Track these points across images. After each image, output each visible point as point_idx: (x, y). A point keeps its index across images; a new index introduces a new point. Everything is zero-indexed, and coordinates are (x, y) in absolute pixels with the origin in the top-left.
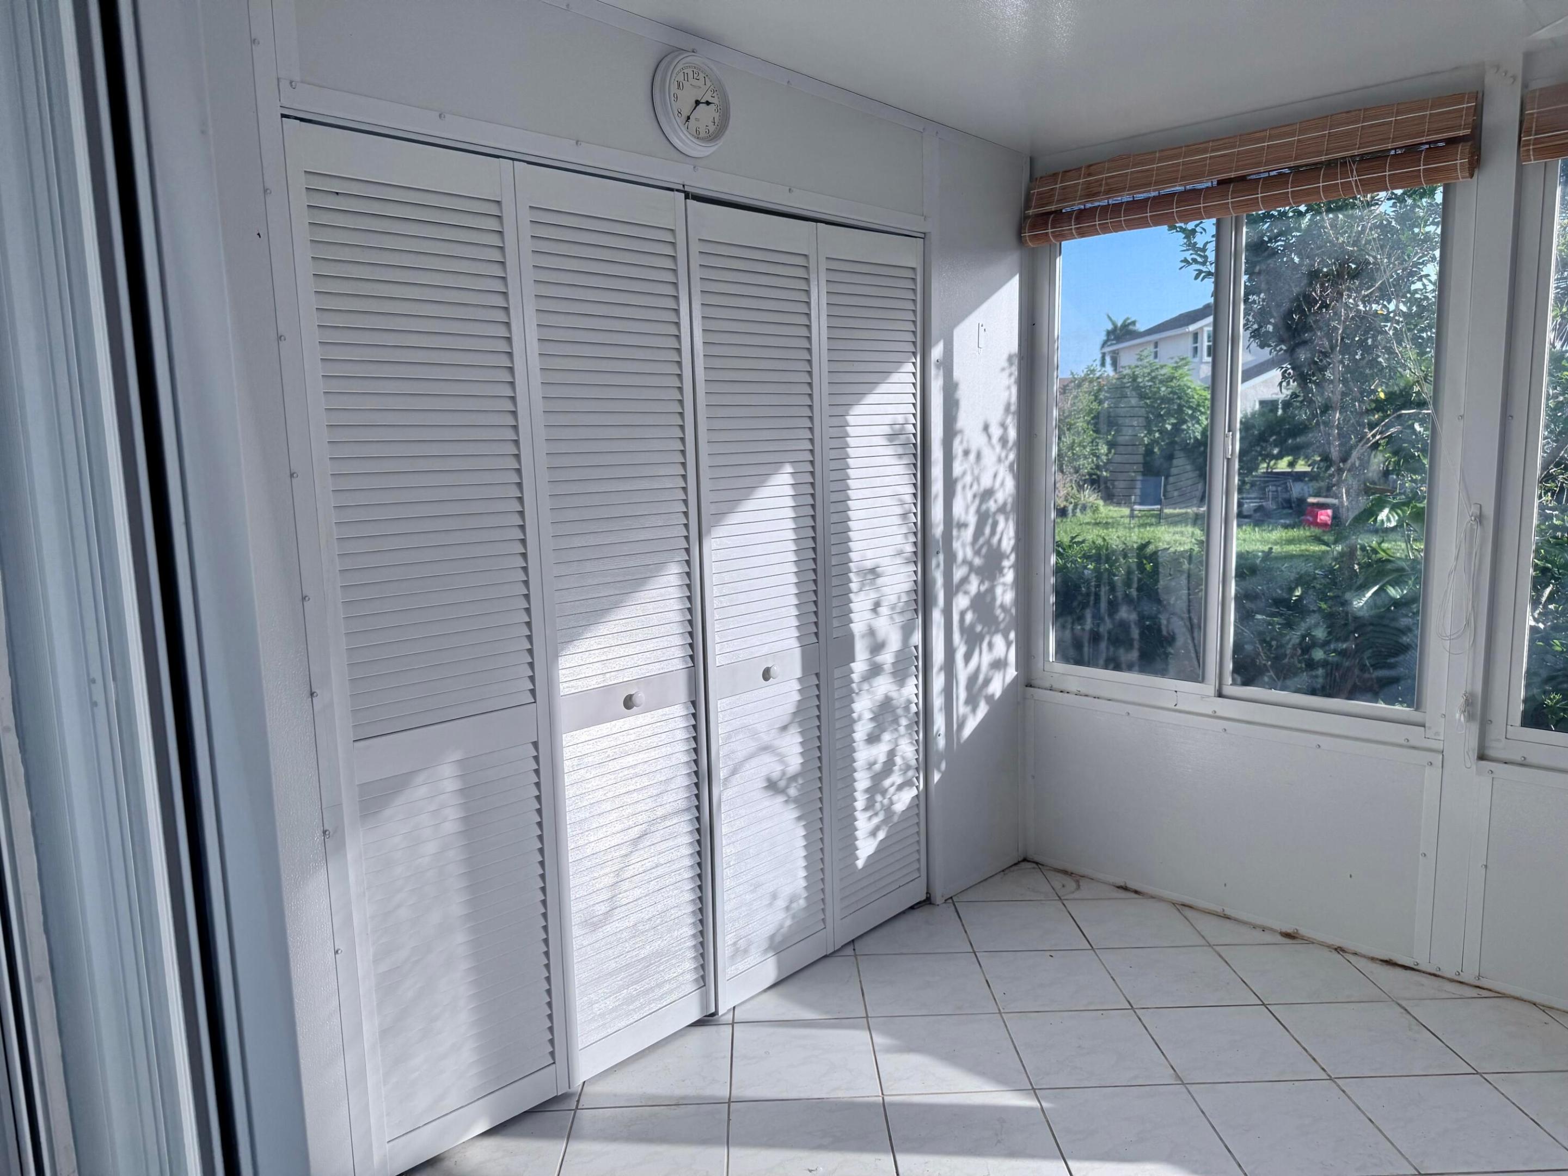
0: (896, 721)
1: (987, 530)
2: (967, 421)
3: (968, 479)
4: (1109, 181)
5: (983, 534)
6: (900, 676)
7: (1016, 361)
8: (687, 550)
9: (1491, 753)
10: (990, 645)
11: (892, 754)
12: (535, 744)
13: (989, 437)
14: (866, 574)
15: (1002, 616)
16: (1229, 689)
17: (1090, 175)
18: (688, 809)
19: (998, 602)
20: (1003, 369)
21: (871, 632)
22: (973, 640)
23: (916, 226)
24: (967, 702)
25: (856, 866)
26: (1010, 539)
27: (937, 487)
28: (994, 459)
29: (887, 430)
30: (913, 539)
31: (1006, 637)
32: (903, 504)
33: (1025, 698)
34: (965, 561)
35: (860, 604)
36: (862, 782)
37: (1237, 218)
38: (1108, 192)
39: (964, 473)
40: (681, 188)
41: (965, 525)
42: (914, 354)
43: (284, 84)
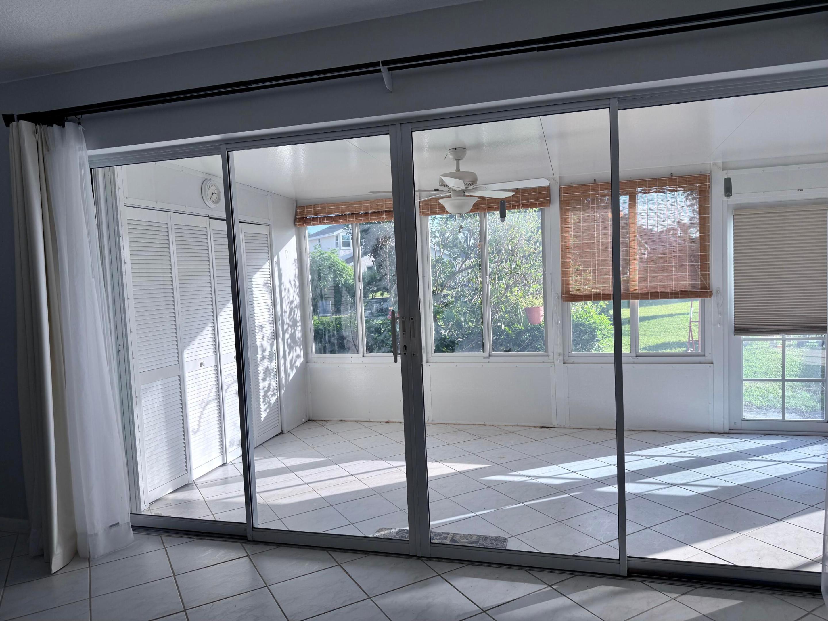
0: (270, 374)
1: (293, 313)
2: (285, 280)
3: (286, 297)
4: (321, 210)
5: (291, 315)
6: (270, 360)
7: (297, 261)
8: (213, 319)
9: (429, 361)
10: (295, 350)
11: (270, 384)
12: (179, 376)
13: (291, 284)
14: (260, 327)
15: (298, 341)
16: (366, 354)
17: (315, 208)
18: (216, 399)
19: (297, 337)
20: (293, 264)
21: (262, 346)
22: (291, 348)
23: (268, 222)
24: (290, 368)
25: (261, 420)
26: (299, 317)
27: (278, 300)
28: (293, 291)
29: (263, 283)
30: (272, 316)
31: (300, 347)
32: (268, 305)
33: (306, 367)
34: (287, 323)
35: (259, 337)
36: (262, 394)
37: (357, 224)
38: (321, 213)
39: (285, 296)
40: (208, 216)
41: (286, 312)
42: (269, 259)
43: (125, 198)
